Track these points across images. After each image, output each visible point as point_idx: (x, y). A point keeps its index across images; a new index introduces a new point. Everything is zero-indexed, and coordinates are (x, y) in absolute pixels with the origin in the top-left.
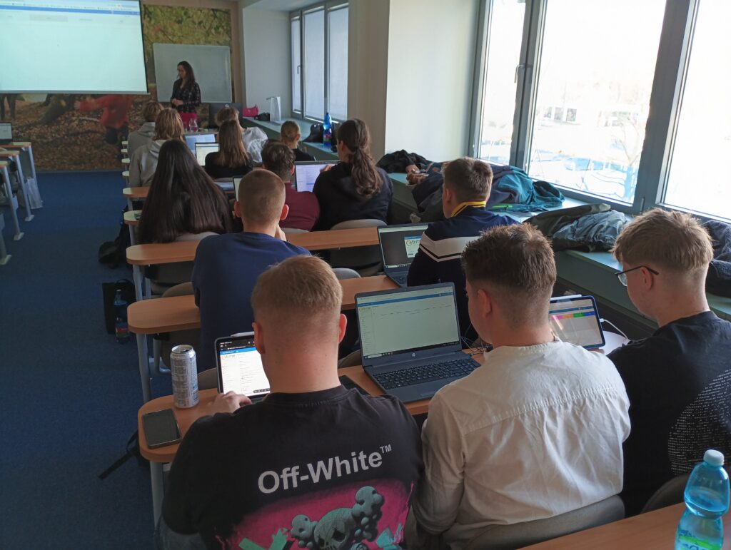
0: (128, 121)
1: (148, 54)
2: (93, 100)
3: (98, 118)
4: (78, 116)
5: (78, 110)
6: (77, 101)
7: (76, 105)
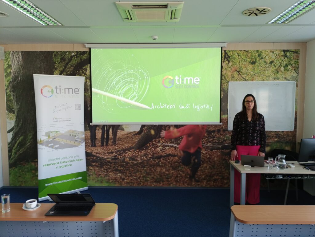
0: (201, 147)
1: (224, 91)
2: (175, 130)
3: (178, 144)
4: (163, 142)
5: (163, 138)
6: (163, 131)
7: (161, 134)
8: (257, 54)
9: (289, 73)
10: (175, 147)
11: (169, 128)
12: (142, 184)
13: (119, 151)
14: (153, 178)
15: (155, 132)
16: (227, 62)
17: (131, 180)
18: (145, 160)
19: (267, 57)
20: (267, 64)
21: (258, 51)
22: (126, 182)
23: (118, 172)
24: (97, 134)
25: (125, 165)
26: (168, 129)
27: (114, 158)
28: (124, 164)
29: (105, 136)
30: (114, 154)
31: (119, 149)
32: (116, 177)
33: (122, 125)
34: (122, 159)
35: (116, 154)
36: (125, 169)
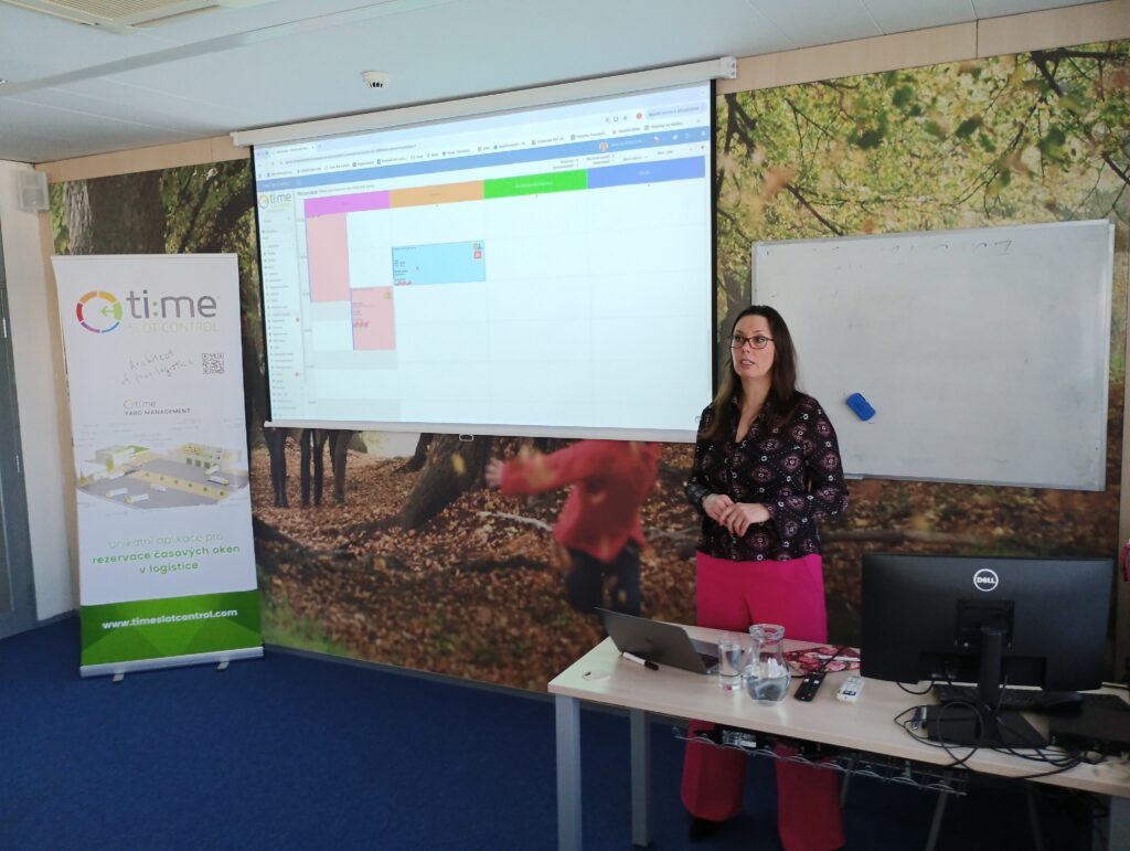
0: (642, 539)
2: (539, 459)
4: (498, 508)
5: (496, 488)
6: (494, 460)
7: (490, 472)
8: (888, 95)
9: (1072, 175)
10: (540, 532)
11: (516, 450)
12: (430, 663)
13: (354, 528)
14: (466, 645)
15: (467, 463)
16: (742, 149)
17: (397, 642)
18: (436, 573)
19: (942, 101)
20: (943, 139)
21: (891, 76)
22: (381, 647)
23: (354, 608)
24: (288, 462)
25: (375, 584)
26: (513, 453)
27: (340, 552)
28: (373, 578)
29: (312, 472)
30: (340, 538)
31: (354, 522)
32: (350, 626)
33: (360, 432)
34: (365, 559)
35: (346, 541)
36: (374, 598)
